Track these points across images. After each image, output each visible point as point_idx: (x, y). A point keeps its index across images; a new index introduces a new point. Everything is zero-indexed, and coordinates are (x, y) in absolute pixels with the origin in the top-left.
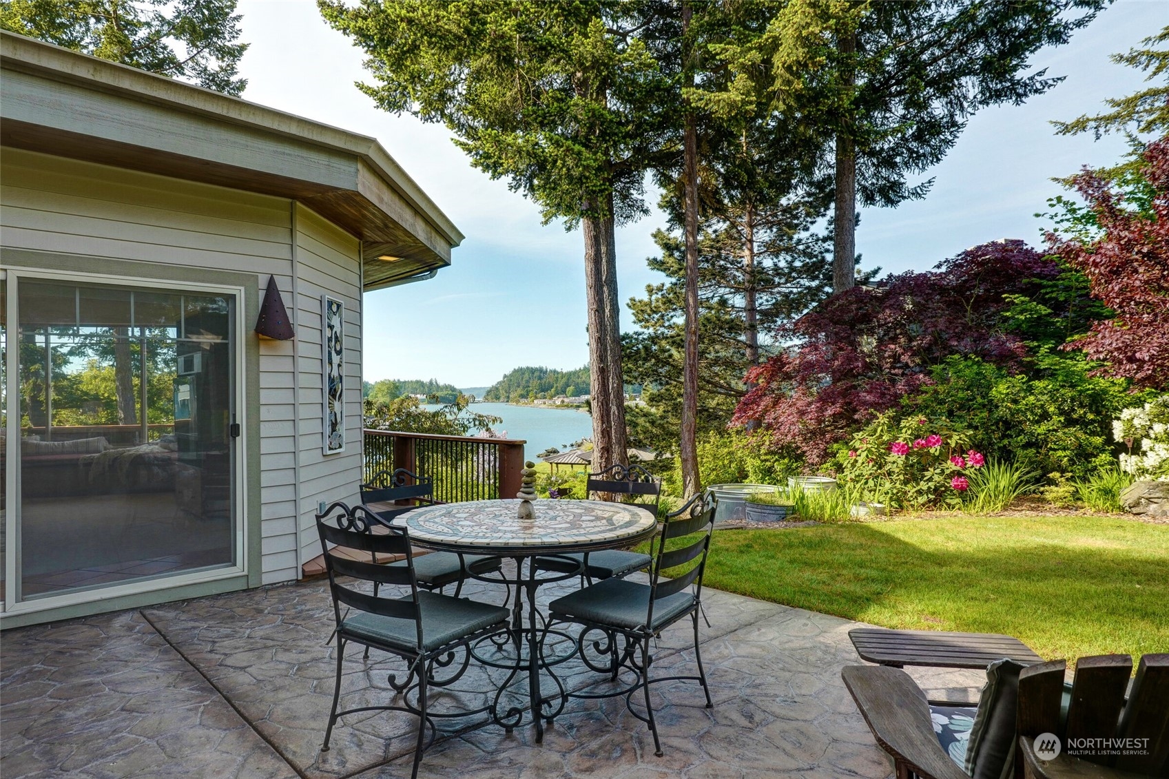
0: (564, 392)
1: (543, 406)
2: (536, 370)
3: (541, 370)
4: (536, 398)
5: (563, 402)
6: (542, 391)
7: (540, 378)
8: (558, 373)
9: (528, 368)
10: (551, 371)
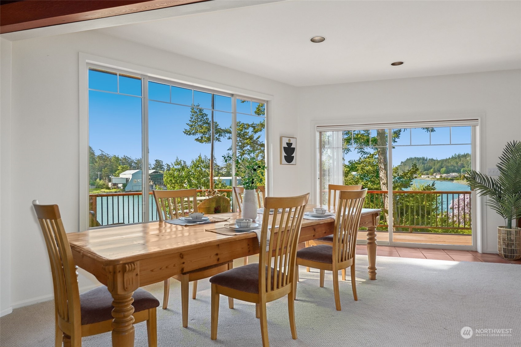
0: (439, 171)
1: (428, 179)
2: (420, 159)
3: (423, 159)
4: (423, 174)
5: (441, 176)
6: (425, 170)
7: (423, 163)
8: (434, 160)
9: (415, 158)
10: (430, 159)
